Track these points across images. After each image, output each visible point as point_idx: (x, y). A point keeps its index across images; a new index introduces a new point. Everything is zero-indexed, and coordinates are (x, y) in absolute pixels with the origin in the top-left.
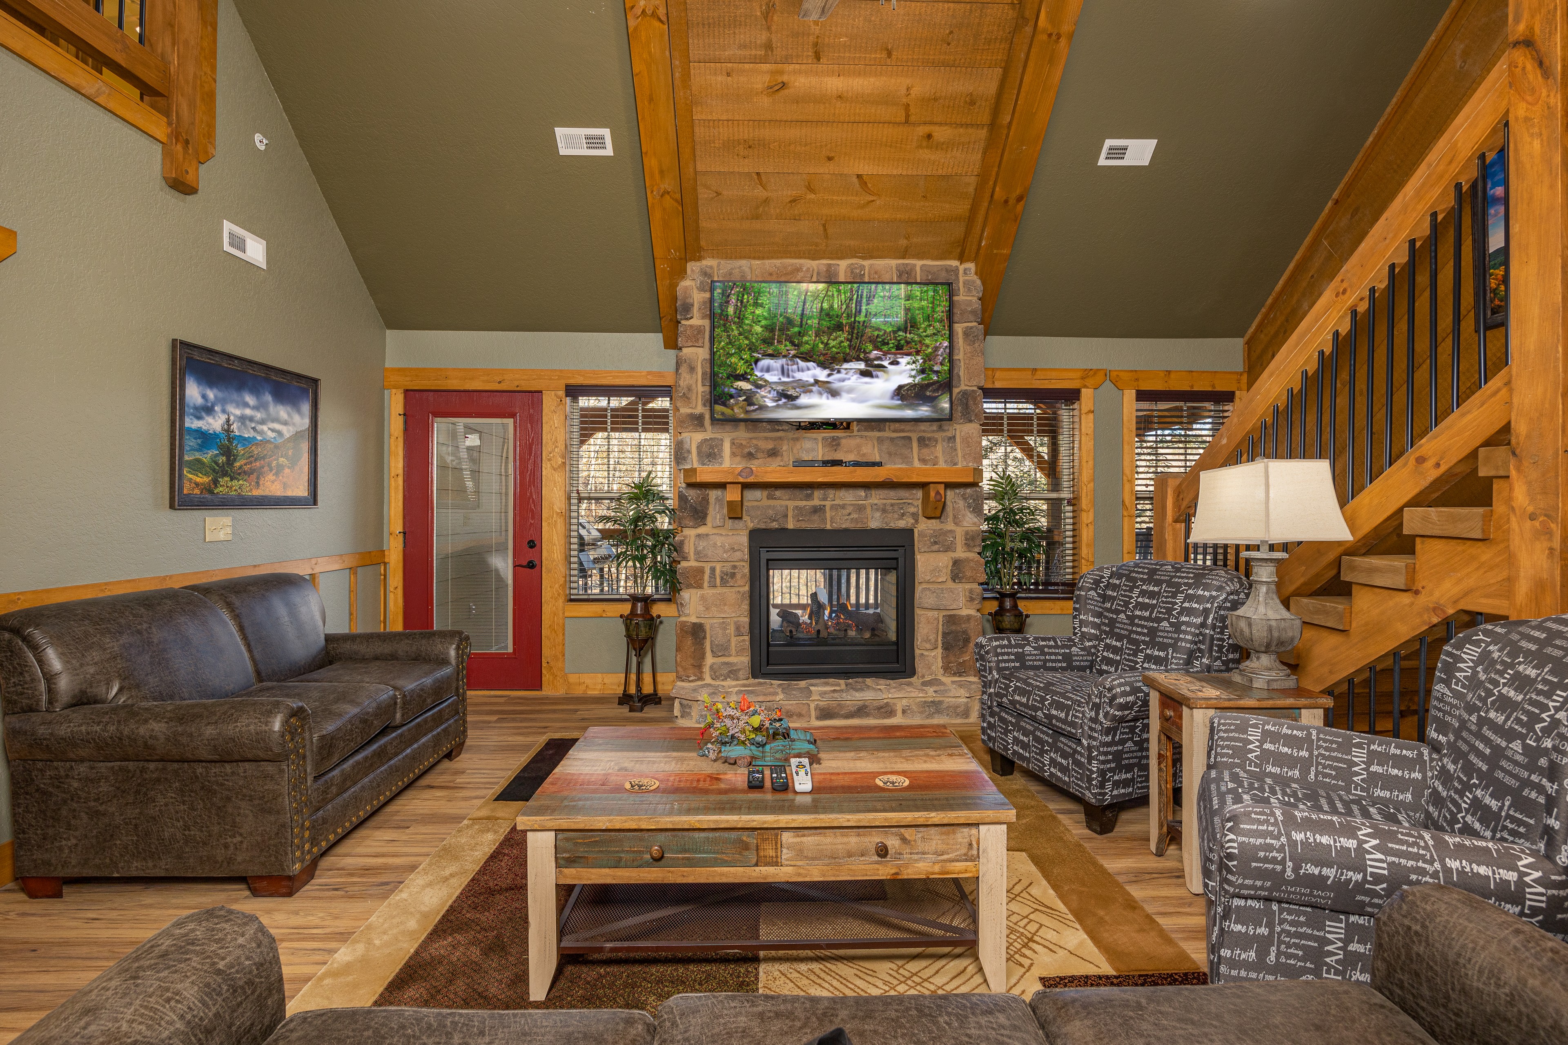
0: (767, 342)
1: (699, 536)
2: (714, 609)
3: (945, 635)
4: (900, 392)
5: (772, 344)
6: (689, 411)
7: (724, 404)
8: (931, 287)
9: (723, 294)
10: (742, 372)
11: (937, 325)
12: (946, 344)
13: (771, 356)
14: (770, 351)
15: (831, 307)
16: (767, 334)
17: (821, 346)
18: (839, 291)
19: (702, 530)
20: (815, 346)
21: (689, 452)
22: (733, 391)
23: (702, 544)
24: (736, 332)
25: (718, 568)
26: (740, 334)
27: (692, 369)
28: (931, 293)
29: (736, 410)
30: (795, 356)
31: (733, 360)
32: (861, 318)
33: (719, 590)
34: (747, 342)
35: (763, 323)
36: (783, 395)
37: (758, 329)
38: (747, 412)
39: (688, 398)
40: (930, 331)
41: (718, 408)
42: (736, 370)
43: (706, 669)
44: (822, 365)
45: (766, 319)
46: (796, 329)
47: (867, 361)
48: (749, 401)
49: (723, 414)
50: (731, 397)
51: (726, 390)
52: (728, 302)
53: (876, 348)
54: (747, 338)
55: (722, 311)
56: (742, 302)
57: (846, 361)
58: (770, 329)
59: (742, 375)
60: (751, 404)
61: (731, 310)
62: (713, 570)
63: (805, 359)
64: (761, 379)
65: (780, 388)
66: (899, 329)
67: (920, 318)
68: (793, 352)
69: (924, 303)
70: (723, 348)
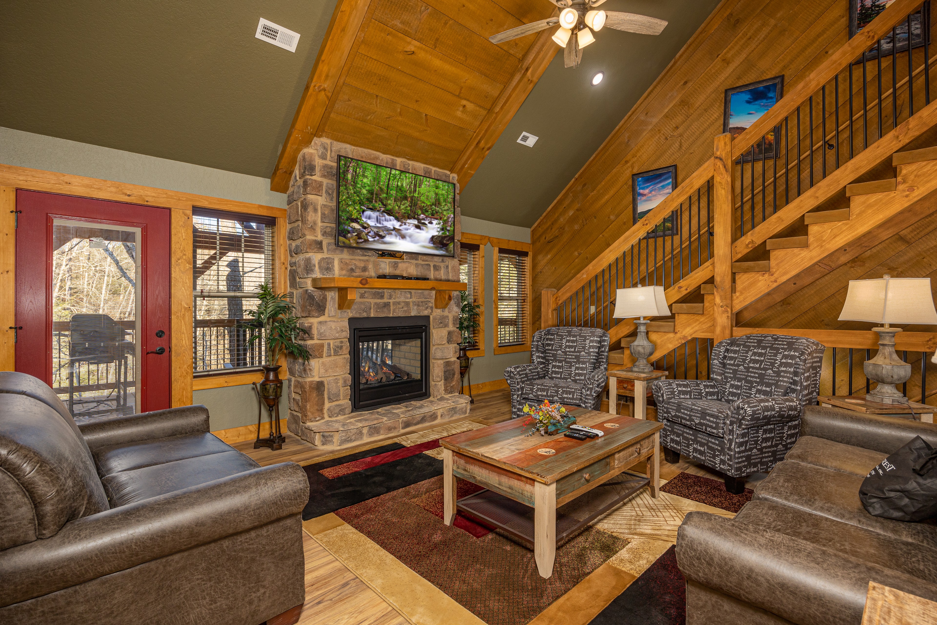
0: (370, 200)
1: (320, 323)
2: (330, 370)
3: (445, 372)
4: (433, 239)
5: (372, 202)
6: (314, 238)
7: (345, 237)
8: (446, 184)
9: (345, 165)
10: (355, 217)
11: (449, 205)
12: (452, 216)
13: (371, 209)
14: (371, 207)
15: (402, 185)
16: (369, 195)
17: (397, 208)
18: (406, 177)
19: (322, 319)
20: (394, 207)
21: (315, 266)
22: (350, 229)
23: (323, 328)
24: (352, 191)
25: (332, 342)
26: (355, 193)
27: (315, 210)
28: (447, 187)
29: (351, 241)
30: (384, 212)
31: (350, 208)
32: (416, 195)
33: (333, 358)
34: (358, 198)
35: (367, 188)
36: (377, 234)
37: (364, 191)
38: (357, 243)
39: (314, 230)
40: (446, 208)
41: (341, 239)
42: (351, 215)
43: (325, 411)
44: (397, 219)
45: (369, 186)
46: (385, 195)
47: (419, 220)
48: (359, 236)
49: (344, 243)
50: (349, 232)
51: (346, 227)
52: (348, 171)
53: (423, 213)
54: (358, 196)
55: (345, 176)
56: (356, 172)
57: (409, 218)
58: (371, 192)
59: (355, 219)
60: (360, 238)
61: (349, 176)
62: (329, 345)
63: (389, 214)
64: (366, 223)
65: (375, 230)
66: (433, 204)
67: (442, 200)
68: (383, 209)
69: (444, 192)
70: (344, 200)
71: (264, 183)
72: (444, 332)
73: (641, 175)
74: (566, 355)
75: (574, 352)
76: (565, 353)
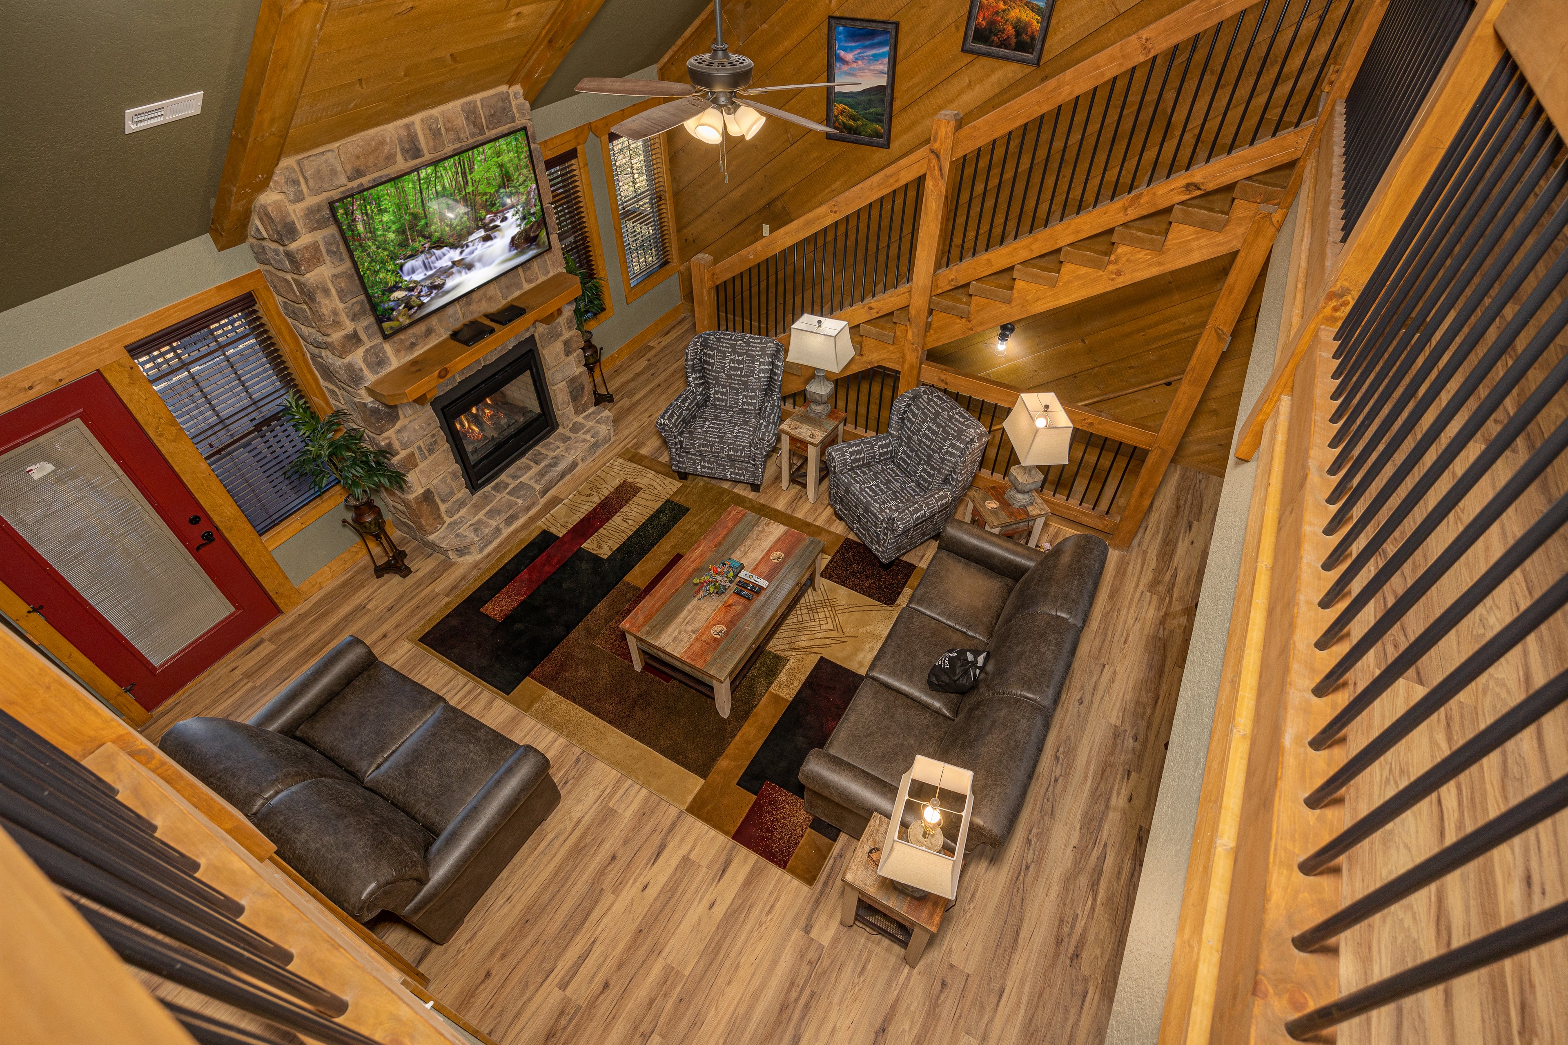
0: (403, 245)
1: (399, 431)
2: (432, 474)
3: (571, 392)
4: (514, 243)
5: (408, 245)
6: (342, 333)
7: (389, 319)
8: (512, 137)
9: (346, 213)
10: (393, 283)
11: (525, 171)
12: (534, 186)
13: (411, 257)
14: (409, 253)
15: (444, 187)
16: (401, 238)
17: (447, 229)
18: (445, 169)
19: (398, 425)
20: (443, 231)
21: (361, 370)
22: (392, 304)
23: (405, 436)
24: (374, 248)
25: (421, 443)
26: (378, 248)
27: (326, 291)
28: (514, 143)
29: (401, 320)
30: (431, 248)
31: (381, 275)
32: (470, 189)
33: (430, 459)
34: (386, 253)
35: (394, 227)
36: (433, 287)
37: (391, 236)
38: (410, 316)
39: (339, 323)
40: (521, 179)
41: (386, 325)
42: (387, 283)
43: (444, 515)
44: (453, 246)
45: (394, 223)
46: (423, 222)
47: (485, 227)
48: (409, 307)
49: (391, 328)
50: (393, 310)
51: (386, 306)
52: (354, 220)
53: (489, 212)
54: (385, 249)
55: (353, 231)
56: (367, 214)
57: (470, 233)
58: (401, 231)
59: (394, 286)
60: (411, 308)
61: (360, 227)
62: (419, 448)
63: (439, 247)
64: (411, 281)
65: (428, 283)
66: (500, 187)
67: (511, 170)
68: (427, 245)
69: (511, 155)
70: (368, 269)
71: (203, 243)
72: (558, 346)
73: (843, 22)
74: (730, 379)
75: (741, 376)
76: (729, 376)
